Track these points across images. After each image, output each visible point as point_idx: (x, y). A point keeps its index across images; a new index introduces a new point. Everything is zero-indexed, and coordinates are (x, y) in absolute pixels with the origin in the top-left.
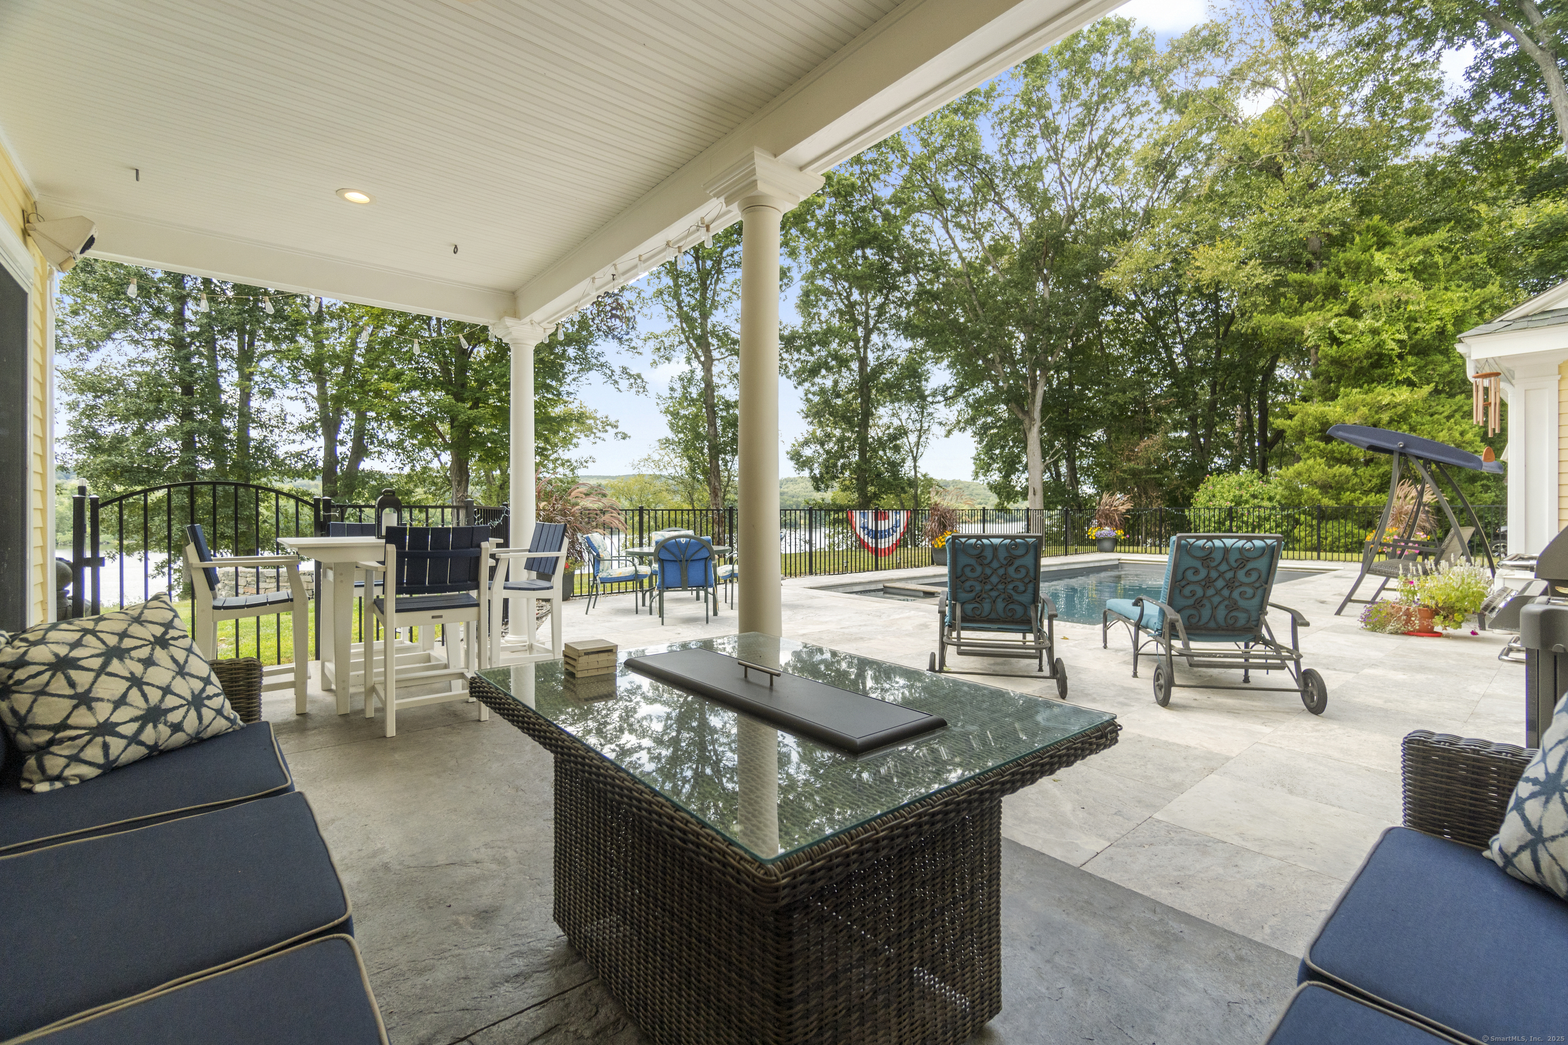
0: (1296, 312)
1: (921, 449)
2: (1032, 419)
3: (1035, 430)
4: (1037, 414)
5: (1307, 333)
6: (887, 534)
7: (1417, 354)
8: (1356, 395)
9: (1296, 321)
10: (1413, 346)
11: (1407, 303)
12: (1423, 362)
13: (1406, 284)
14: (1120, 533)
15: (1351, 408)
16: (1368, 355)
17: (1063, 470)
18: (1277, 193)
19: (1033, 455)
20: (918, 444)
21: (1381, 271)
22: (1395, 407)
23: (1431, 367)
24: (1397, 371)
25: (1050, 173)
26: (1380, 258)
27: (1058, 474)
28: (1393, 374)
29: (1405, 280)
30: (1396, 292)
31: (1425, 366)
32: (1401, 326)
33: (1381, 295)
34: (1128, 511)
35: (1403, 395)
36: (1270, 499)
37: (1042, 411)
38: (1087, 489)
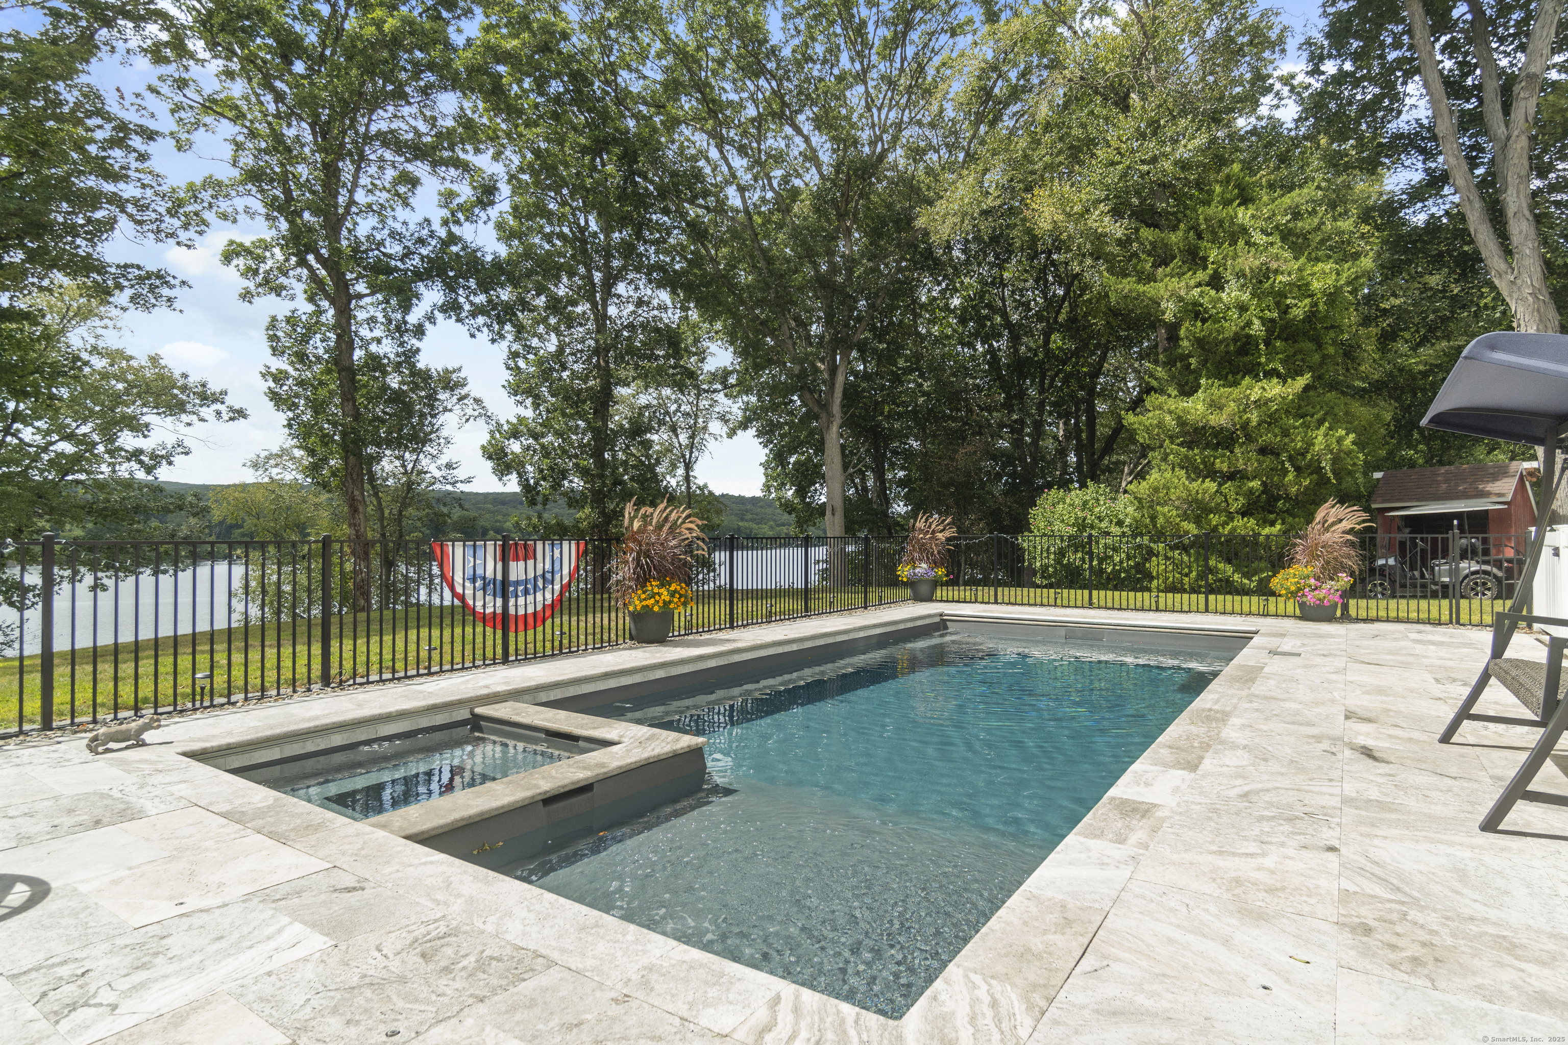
0: (1151, 278)
1: (695, 453)
2: (830, 415)
3: (834, 429)
4: (836, 409)
5: (1163, 305)
6: (529, 587)
7: (1286, 340)
8: (1219, 391)
9: (1149, 289)
10: (1284, 328)
11: (1276, 272)
12: (1292, 351)
13: (1274, 250)
14: (941, 572)
15: (1215, 406)
16: (1236, 338)
17: (870, 483)
18: (1127, 125)
19: (832, 464)
20: (691, 446)
21: (1244, 230)
22: (1266, 404)
23: (1299, 357)
24: (1263, 360)
25: (855, 96)
26: (1243, 215)
27: (865, 489)
28: (1259, 364)
29: (1272, 244)
30: (1263, 258)
31: (1295, 354)
32: (1270, 300)
33: (1249, 261)
34: (949, 539)
35: (1274, 389)
36: (1120, 523)
37: (843, 406)
38: (900, 508)
